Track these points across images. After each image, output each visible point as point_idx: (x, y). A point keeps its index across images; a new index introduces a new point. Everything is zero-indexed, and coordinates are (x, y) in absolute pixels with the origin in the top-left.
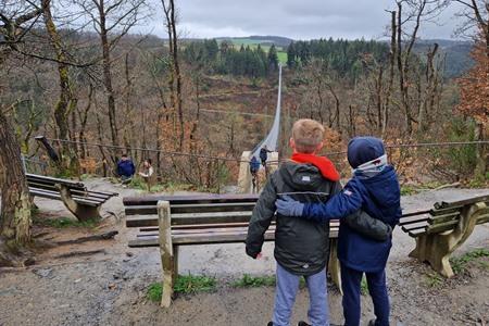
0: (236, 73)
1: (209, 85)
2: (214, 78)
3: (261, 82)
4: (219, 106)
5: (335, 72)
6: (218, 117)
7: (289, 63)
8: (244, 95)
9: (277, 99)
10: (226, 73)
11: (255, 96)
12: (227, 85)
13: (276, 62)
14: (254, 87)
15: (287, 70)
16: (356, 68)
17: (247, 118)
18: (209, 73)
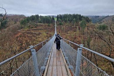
0: (44, 22)
1: (37, 26)
2: (38, 24)
3: (51, 25)
4: (40, 31)
5: (69, 21)
6: (39, 34)
7: (57, 20)
8: (46, 28)
9: (55, 29)
10: (41, 23)
11: (49, 28)
12: (42, 25)
13: (54, 20)
14: (49, 26)
15: (57, 21)
16: (74, 21)
17: (47, 34)
18: (37, 23)
